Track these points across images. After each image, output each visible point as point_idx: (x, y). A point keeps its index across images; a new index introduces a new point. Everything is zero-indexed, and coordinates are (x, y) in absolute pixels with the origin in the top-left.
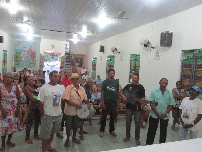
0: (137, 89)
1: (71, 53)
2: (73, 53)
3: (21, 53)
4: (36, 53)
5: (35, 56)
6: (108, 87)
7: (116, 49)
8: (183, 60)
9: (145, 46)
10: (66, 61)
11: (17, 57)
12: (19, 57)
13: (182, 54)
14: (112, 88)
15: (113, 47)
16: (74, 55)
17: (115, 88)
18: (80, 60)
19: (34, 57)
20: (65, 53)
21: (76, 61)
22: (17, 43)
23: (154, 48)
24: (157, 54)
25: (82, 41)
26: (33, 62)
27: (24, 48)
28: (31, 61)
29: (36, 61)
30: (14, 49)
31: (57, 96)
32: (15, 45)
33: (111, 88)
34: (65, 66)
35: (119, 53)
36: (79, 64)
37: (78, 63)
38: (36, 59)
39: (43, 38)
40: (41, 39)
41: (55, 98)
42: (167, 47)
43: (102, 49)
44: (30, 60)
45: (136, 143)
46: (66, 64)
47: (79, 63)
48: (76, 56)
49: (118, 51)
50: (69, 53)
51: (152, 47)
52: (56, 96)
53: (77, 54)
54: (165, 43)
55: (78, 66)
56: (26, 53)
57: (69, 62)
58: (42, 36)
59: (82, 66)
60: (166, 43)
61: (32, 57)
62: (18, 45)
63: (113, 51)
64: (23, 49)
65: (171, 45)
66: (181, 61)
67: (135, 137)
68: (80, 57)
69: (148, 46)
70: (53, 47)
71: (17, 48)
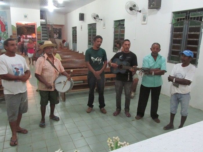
0: (128, 57)
1: (48, 23)
2: (50, 24)
4: (7, 25)
5: (6, 28)
6: (92, 58)
7: (97, 16)
8: (173, 23)
9: (131, 9)
10: (42, 33)
13: (172, 17)
14: (98, 59)
15: (94, 14)
16: (52, 26)
17: (100, 59)
18: (58, 31)
19: (5, 30)
20: (41, 24)
21: (55, 33)
23: (140, 11)
24: (144, 19)
25: (59, 8)
26: (5, 35)
28: (2, 35)
29: (8, 34)
33: (96, 59)
34: (42, 38)
35: (102, 20)
36: (57, 36)
37: (56, 35)
38: (7, 31)
39: (13, 7)
40: (11, 8)
42: (155, 9)
43: (82, 17)
45: (127, 116)
46: (42, 36)
47: (58, 34)
48: (54, 27)
49: (100, 18)
50: (45, 23)
51: (138, 11)
53: (54, 24)
54: (153, 5)
55: (57, 37)
57: (47, 33)
58: (11, 4)
59: (61, 37)
60: (155, 5)
61: (3, 30)
63: (95, 18)
65: (160, 6)
66: (171, 24)
67: (125, 108)
68: (58, 28)
69: (134, 9)
70: (26, 17)
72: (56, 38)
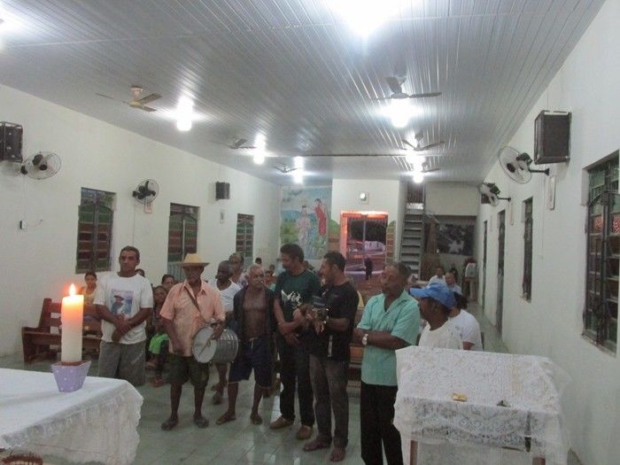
1: (428, 213)
3: (297, 221)
9: (511, 167)
11: (287, 231)
12: (291, 231)
14: (294, 297)
17: (297, 295)
18: (463, 233)
21: (454, 238)
22: (287, 197)
27: (304, 207)
28: (320, 241)
30: (282, 212)
31: (122, 299)
32: (284, 200)
33: (289, 296)
36: (461, 246)
37: (458, 242)
40: (334, 181)
41: (116, 303)
44: (317, 239)
47: (462, 242)
50: (422, 213)
52: (119, 298)
55: (460, 250)
56: (308, 220)
58: (334, 173)
59: (472, 251)
61: (322, 231)
62: (288, 200)
64: (300, 210)
68: (464, 224)
71: (288, 208)
72: (457, 251)
